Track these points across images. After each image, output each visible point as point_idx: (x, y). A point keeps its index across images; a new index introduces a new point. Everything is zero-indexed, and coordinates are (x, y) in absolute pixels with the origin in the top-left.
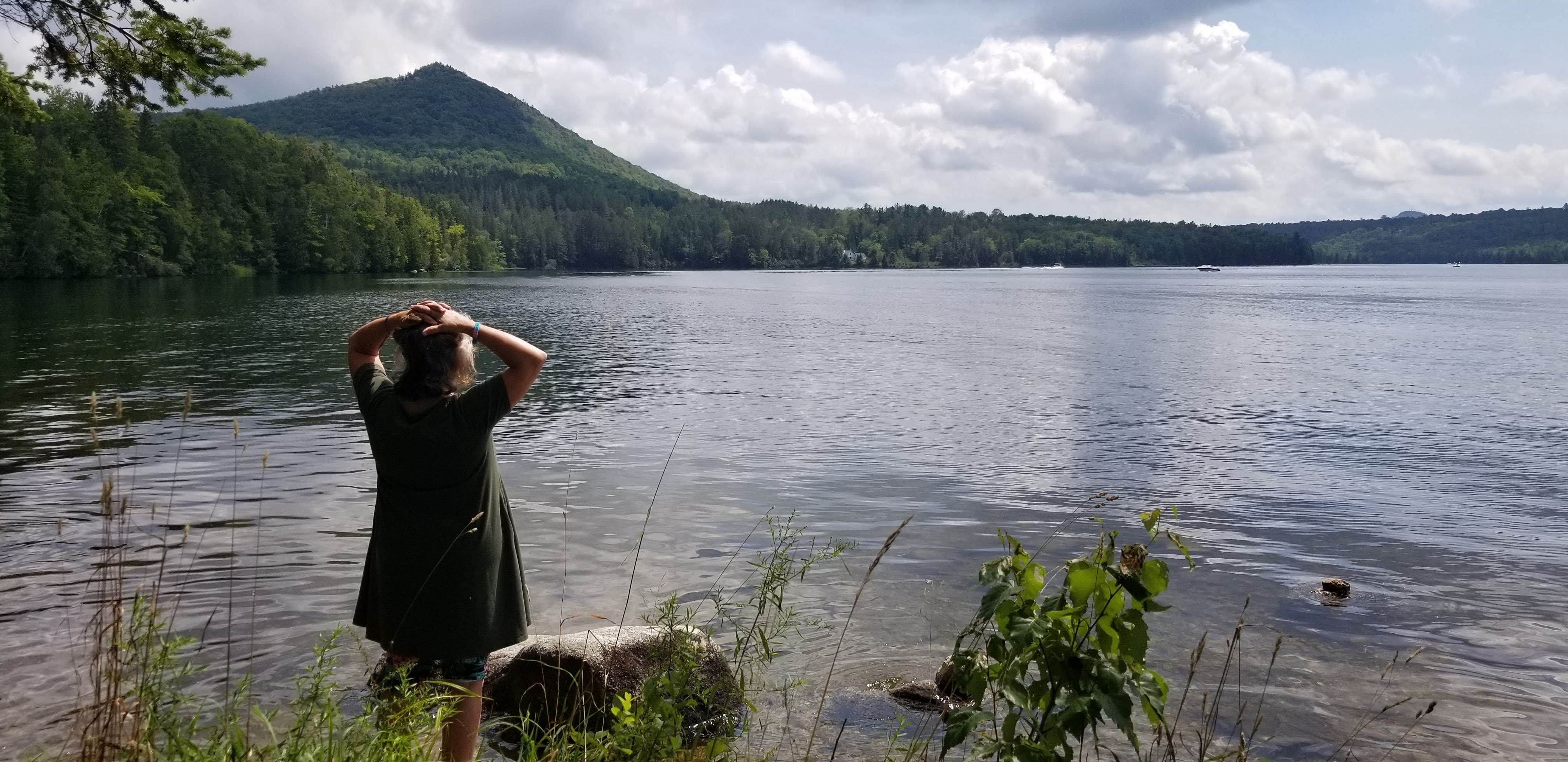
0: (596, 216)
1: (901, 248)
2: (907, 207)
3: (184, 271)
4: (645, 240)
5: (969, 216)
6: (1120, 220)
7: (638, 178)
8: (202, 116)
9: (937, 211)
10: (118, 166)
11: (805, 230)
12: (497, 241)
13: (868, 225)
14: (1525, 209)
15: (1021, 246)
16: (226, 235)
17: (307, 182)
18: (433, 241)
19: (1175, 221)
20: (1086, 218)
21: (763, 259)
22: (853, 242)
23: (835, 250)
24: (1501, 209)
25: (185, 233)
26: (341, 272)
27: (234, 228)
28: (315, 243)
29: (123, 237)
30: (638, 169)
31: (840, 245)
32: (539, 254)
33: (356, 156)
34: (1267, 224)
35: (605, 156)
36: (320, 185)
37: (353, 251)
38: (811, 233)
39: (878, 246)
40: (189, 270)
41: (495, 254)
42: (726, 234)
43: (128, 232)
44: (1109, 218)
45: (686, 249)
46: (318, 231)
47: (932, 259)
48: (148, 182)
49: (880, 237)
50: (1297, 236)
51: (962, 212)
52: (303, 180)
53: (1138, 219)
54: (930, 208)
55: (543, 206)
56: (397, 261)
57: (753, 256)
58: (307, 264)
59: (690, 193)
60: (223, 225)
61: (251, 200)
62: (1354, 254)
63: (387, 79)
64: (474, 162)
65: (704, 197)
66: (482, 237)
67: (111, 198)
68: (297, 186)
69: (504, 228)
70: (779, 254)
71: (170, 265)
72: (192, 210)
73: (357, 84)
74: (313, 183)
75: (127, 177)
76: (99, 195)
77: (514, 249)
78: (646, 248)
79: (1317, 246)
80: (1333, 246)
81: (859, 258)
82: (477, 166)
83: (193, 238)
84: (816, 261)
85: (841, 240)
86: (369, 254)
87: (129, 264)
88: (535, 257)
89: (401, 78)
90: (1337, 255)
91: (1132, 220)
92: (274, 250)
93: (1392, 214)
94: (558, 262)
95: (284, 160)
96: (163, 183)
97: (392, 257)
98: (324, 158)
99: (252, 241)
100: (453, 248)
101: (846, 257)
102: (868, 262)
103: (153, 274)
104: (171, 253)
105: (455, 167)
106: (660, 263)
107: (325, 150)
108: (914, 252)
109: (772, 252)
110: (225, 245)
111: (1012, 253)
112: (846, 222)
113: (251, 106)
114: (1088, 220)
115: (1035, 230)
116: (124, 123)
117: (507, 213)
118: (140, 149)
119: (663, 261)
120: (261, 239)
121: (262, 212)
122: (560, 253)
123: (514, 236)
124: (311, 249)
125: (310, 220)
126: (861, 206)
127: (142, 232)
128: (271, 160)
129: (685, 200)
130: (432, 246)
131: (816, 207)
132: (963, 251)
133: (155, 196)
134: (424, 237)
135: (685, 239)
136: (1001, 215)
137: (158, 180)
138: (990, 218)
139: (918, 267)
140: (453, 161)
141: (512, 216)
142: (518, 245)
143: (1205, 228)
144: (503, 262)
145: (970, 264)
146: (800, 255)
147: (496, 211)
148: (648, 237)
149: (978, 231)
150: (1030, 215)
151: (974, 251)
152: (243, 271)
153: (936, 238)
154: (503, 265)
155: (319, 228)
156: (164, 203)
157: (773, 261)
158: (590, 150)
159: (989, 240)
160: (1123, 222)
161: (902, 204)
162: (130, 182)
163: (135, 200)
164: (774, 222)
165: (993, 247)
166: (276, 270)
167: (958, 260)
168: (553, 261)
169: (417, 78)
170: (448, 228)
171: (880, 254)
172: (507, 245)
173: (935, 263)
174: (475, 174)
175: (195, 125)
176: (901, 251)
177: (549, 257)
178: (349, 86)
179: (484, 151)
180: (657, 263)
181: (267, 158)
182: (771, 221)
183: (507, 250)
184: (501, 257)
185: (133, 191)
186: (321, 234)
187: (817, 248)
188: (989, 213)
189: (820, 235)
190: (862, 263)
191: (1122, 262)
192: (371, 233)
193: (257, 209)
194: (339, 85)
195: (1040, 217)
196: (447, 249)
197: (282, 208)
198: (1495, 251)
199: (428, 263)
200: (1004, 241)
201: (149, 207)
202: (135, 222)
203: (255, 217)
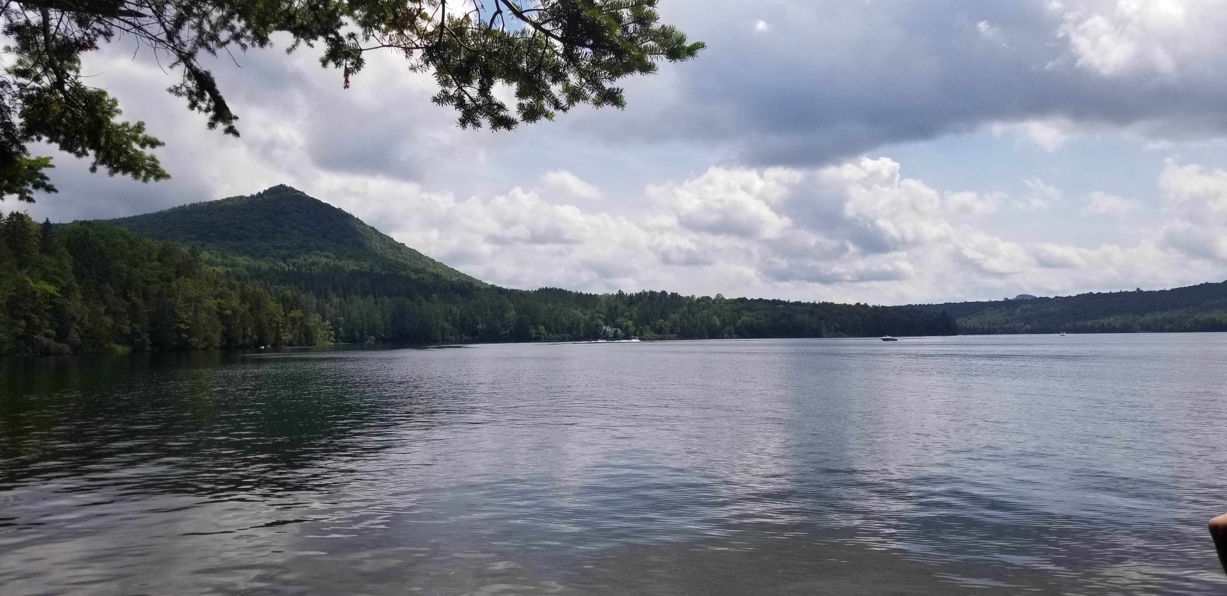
0: (408, 301)
1: (648, 324)
2: (652, 293)
3: (72, 349)
4: (447, 320)
5: (698, 299)
6: (812, 302)
7: (439, 271)
8: (93, 225)
9: (674, 295)
10: (21, 266)
11: (573, 311)
12: (328, 323)
13: (622, 306)
14: (1108, 292)
15: (740, 321)
16: (108, 320)
17: (177, 277)
18: (278, 323)
19: (853, 303)
20: (787, 301)
21: (541, 334)
22: (610, 320)
23: (597, 326)
24: (1091, 293)
25: (75, 319)
26: (203, 349)
27: (115, 314)
28: (182, 326)
29: (23, 323)
30: (440, 265)
31: (600, 322)
32: (361, 332)
33: (214, 256)
34: (920, 305)
35: (414, 255)
36: (189, 279)
37: (213, 332)
38: (578, 313)
39: (630, 323)
40: (76, 349)
41: (326, 332)
42: (512, 314)
43: (27, 319)
44: (804, 301)
45: (480, 327)
46: (185, 316)
47: (672, 333)
48: (47, 278)
49: (631, 316)
50: (944, 313)
51: (693, 297)
52: (174, 276)
53: (825, 301)
54: (669, 293)
55: (365, 294)
56: (248, 340)
57: (533, 331)
58: (175, 343)
59: (481, 283)
60: (107, 312)
61: (131, 292)
62: (986, 327)
63: (241, 198)
64: (310, 261)
65: (493, 287)
66: (316, 319)
67: (14, 291)
68: (169, 280)
69: (333, 311)
70: (553, 330)
71: (60, 345)
72: (81, 300)
73: (217, 201)
74: (183, 278)
75: (29, 273)
76: (5, 289)
77: (341, 329)
78: (448, 326)
79: (959, 321)
80: (973, 322)
81: (616, 332)
82: (313, 264)
83: (80, 323)
84: (582, 335)
85: (602, 318)
86: (225, 334)
87: (27, 345)
88: (357, 334)
89: (252, 196)
90: (974, 326)
91: (821, 302)
92: (148, 332)
93: (1012, 296)
94: (376, 338)
95: (159, 260)
96: (60, 279)
97: (244, 337)
98: (191, 258)
99: (130, 325)
100: (293, 329)
101: (605, 331)
102: (623, 335)
103: (46, 352)
104: (62, 335)
105: (294, 264)
106: (459, 337)
107: (193, 253)
108: (658, 327)
109: (548, 328)
110: (107, 328)
111: (732, 327)
112: (604, 304)
113: (129, 218)
114: (788, 302)
115: (749, 310)
116: (30, 230)
117: (336, 300)
118: (42, 251)
119: (461, 336)
120: (136, 323)
121: (139, 301)
122: (378, 331)
123: (341, 318)
124: (179, 331)
125: (178, 307)
126: (616, 292)
127: (39, 318)
128: (148, 260)
129: (479, 289)
130: (277, 327)
131: (581, 293)
132: (695, 326)
133: (51, 289)
134: (271, 320)
135: (479, 318)
136: (723, 298)
137: (56, 277)
138: (714, 301)
139: (661, 339)
140: (293, 260)
141: (340, 302)
142: (344, 325)
143: (875, 308)
144: (332, 338)
145: (701, 337)
146: (570, 330)
147: (327, 298)
148: (450, 317)
149: (706, 311)
150: (745, 299)
151: (704, 326)
152: (121, 349)
153: (675, 317)
154: (332, 341)
155: (186, 312)
156: (59, 295)
157: (548, 335)
158: (403, 250)
159: (715, 317)
160: (814, 304)
161: (647, 290)
162: (32, 277)
163: (35, 293)
164: (549, 305)
165: (718, 323)
166: (149, 348)
167: (692, 333)
168: (373, 337)
169: (265, 196)
170: (290, 312)
171: (632, 329)
172: (336, 325)
173: (675, 335)
174: (311, 270)
175: (87, 232)
176: (648, 327)
177: (369, 334)
178: (210, 203)
179: (318, 252)
180: (456, 338)
181: (146, 258)
182: (546, 304)
183: (336, 330)
184: (331, 335)
185: (32, 284)
186: (187, 319)
187: (582, 325)
188: (713, 297)
189: (585, 315)
190: (618, 335)
191: (816, 334)
192: (227, 317)
193: (135, 299)
194: (202, 202)
195: (752, 300)
196: (289, 329)
197: (156, 298)
198: (1089, 323)
199: (273, 341)
200: (726, 318)
201: (46, 297)
202: (33, 310)
203: (134, 306)
